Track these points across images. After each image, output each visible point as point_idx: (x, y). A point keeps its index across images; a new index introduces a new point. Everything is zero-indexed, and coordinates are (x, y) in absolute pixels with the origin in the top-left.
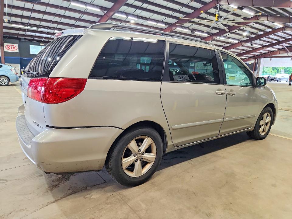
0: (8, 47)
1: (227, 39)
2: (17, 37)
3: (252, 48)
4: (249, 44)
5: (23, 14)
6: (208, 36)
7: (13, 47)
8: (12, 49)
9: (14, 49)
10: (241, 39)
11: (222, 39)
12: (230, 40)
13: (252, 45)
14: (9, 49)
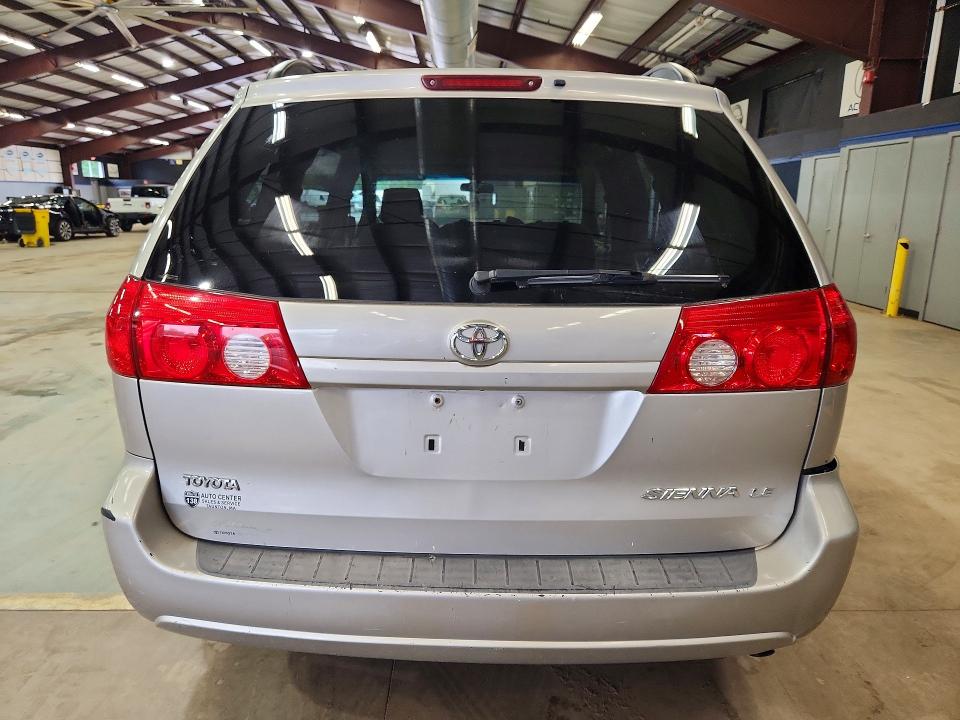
1: (106, 73)
3: (182, 110)
4: (175, 99)
6: (38, 51)
10: (154, 80)
11: (88, 68)
12: (118, 78)
13: (185, 101)
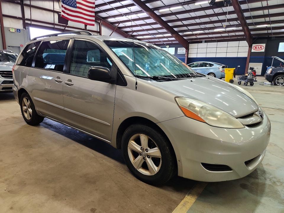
0: (256, 48)
2: (267, 36)
5: (269, 13)
7: (260, 47)
8: (259, 49)
9: (261, 49)
14: (256, 49)
